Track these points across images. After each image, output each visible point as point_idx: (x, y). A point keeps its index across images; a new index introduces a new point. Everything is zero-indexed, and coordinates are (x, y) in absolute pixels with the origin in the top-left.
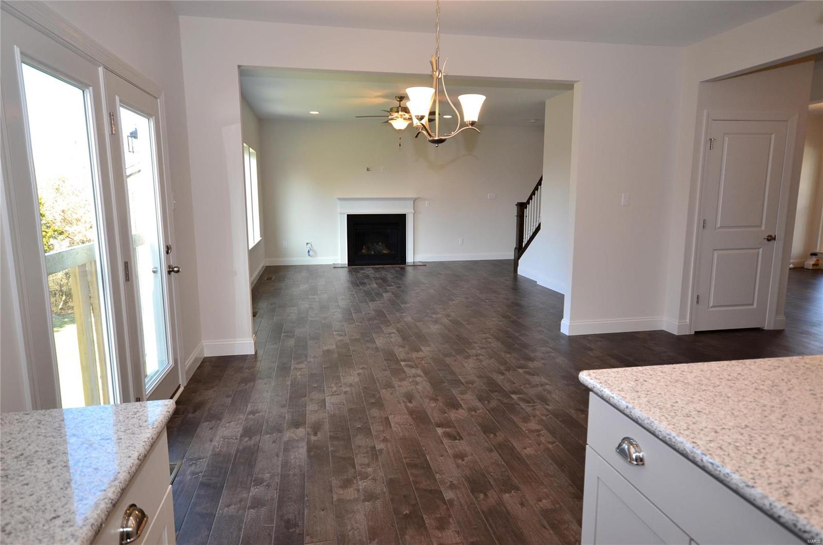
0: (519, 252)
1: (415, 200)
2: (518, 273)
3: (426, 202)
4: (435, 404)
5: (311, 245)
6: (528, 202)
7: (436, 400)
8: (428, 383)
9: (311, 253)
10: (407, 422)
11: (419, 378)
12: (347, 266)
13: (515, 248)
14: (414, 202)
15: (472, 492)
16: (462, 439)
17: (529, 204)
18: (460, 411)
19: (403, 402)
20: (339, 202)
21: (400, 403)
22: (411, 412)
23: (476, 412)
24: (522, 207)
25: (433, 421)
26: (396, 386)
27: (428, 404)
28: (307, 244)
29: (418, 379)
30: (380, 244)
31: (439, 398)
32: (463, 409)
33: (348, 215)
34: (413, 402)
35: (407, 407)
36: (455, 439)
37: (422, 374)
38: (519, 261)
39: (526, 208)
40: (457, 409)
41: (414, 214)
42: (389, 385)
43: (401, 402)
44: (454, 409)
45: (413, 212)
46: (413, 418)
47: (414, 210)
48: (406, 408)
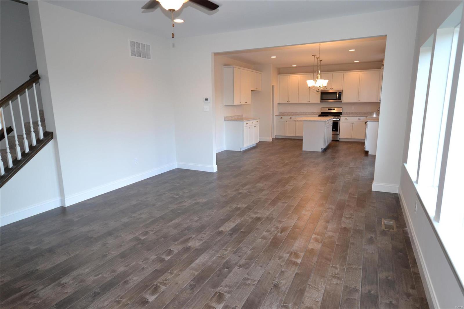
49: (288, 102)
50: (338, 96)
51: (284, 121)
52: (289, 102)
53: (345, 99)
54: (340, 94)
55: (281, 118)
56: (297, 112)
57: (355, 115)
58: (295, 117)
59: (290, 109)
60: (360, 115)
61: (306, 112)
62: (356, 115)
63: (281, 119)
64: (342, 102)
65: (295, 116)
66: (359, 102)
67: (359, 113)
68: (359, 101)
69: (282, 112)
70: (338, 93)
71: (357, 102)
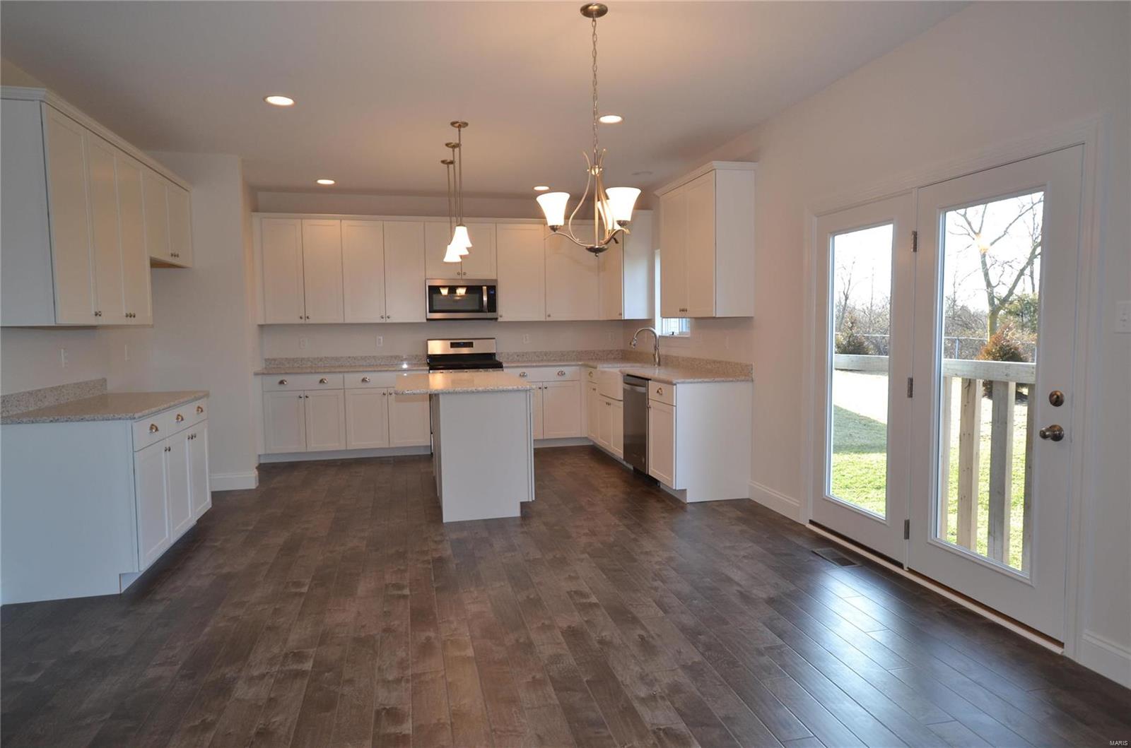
4: (603, 634)
7: (602, 642)
8: (620, 679)
10: (636, 608)
11: (642, 695)
15: (565, 558)
16: (568, 592)
18: (564, 625)
19: (652, 637)
21: (659, 636)
22: (635, 620)
23: (543, 624)
25: (603, 610)
26: (679, 670)
27: (613, 634)
29: (643, 692)
31: (597, 646)
32: (560, 628)
34: (637, 637)
35: (644, 628)
36: (576, 592)
37: (636, 705)
40: (569, 627)
42: (694, 670)
43: (655, 637)
44: (573, 627)
46: (631, 613)
48: (643, 626)
49: (303, 321)
50: (485, 299)
51: (298, 394)
52: (308, 321)
53: (507, 309)
54: (492, 292)
55: (282, 382)
56: (337, 359)
57: (535, 361)
58: (341, 376)
59: (308, 348)
60: (549, 361)
61: (374, 357)
62: (539, 361)
63: (282, 387)
64: (496, 319)
65: (340, 372)
66: (548, 319)
67: (546, 354)
68: (549, 316)
69: (275, 360)
70: (485, 288)
71: (543, 319)
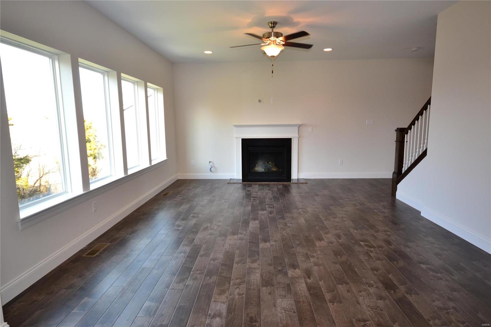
0: (398, 177)
1: (299, 126)
2: (397, 198)
3: (309, 128)
5: (213, 163)
6: (410, 128)
9: (212, 169)
12: (241, 182)
13: (394, 173)
14: (298, 127)
17: (410, 129)
20: (235, 128)
24: (402, 133)
28: (210, 162)
30: (270, 162)
33: (242, 139)
38: (398, 185)
39: (407, 133)
41: (298, 138)
45: (298, 136)
47: (298, 135)
